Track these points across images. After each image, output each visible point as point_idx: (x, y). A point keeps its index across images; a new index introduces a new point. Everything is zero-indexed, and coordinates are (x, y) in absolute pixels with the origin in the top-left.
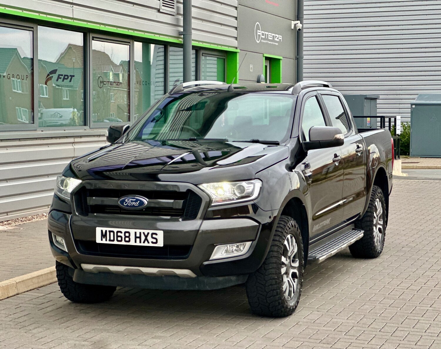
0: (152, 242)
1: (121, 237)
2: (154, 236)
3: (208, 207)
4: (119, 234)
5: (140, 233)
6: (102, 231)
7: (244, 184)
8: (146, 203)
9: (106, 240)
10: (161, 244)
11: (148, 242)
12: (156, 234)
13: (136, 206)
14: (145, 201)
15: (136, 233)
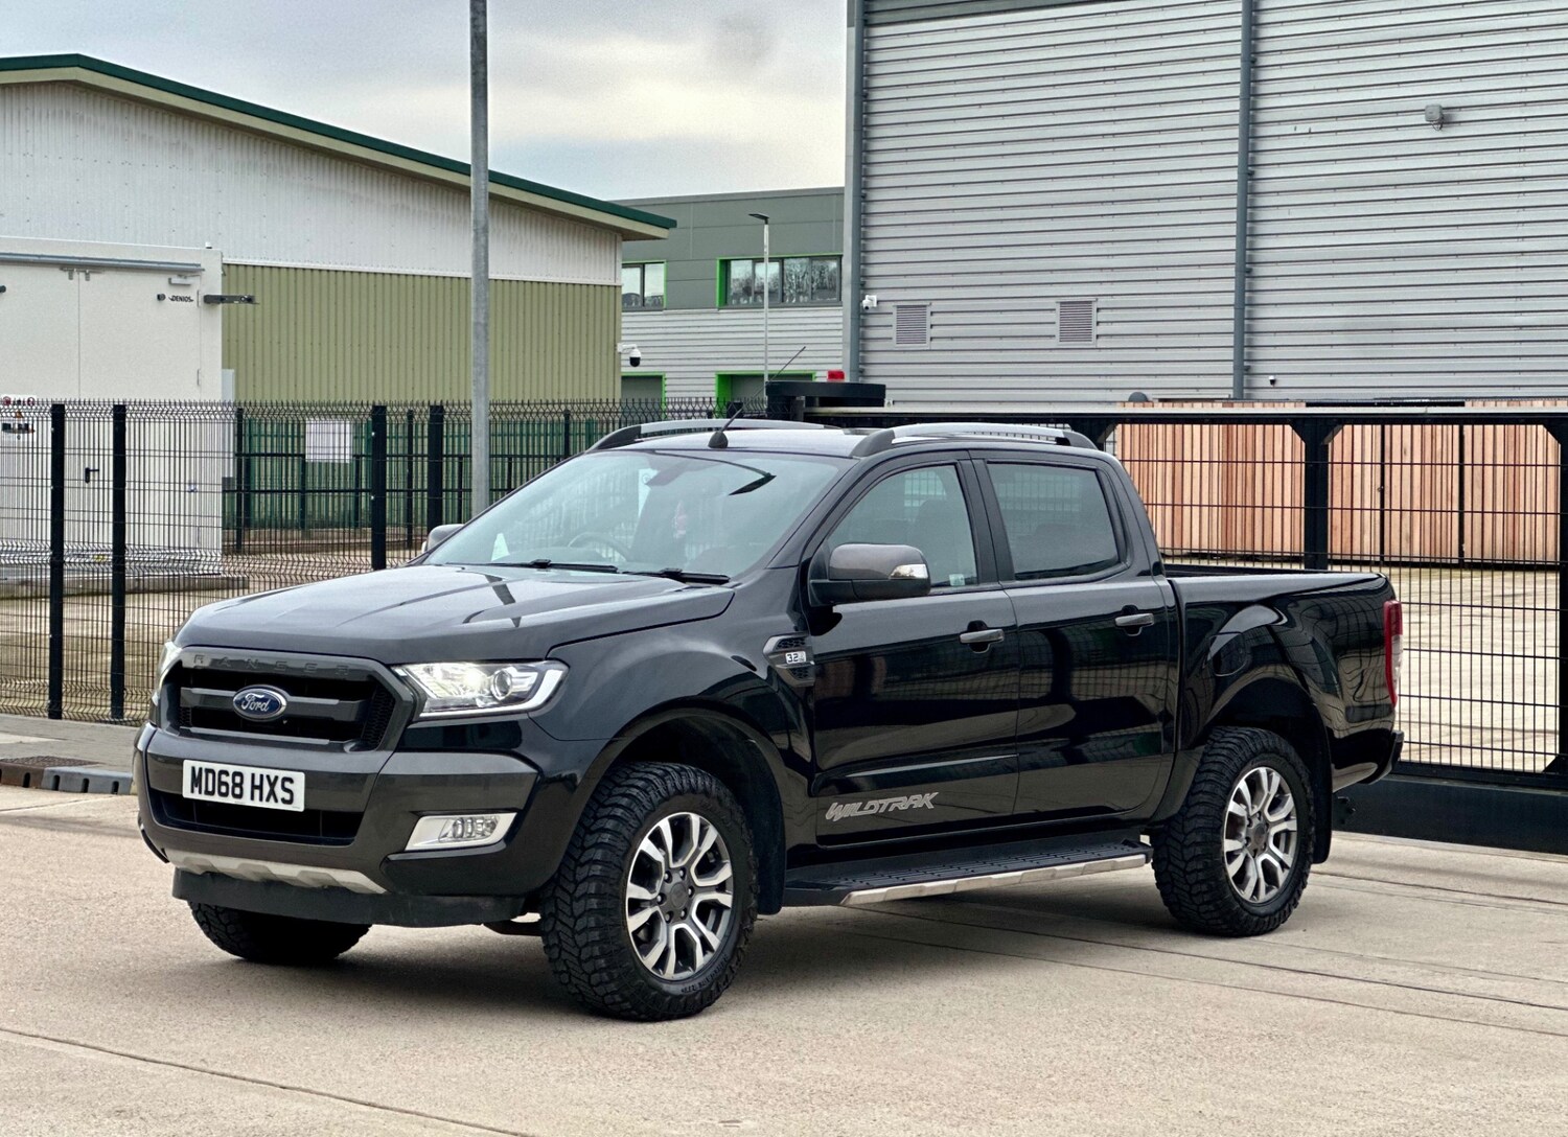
0: (284, 801)
1: (226, 784)
2: (287, 785)
3: (410, 722)
4: (224, 778)
5: (262, 776)
6: (193, 769)
7: (511, 669)
8: (284, 703)
9: (200, 792)
10: (299, 805)
11: (276, 801)
12: (291, 780)
13: (264, 712)
14: (282, 698)
15: (253, 775)
